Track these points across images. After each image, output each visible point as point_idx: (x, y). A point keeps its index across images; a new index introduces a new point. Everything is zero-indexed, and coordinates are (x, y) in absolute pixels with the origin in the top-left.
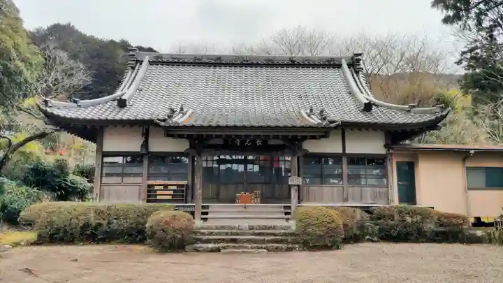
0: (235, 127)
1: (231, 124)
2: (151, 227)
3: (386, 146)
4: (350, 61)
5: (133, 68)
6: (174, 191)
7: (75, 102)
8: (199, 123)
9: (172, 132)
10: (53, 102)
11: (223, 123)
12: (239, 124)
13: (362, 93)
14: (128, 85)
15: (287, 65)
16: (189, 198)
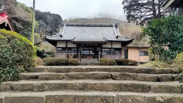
0: (87, 42)
1: (86, 41)
2: (70, 62)
3: (121, 46)
4: (115, 25)
5: (62, 27)
6: (73, 56)
7: (51, 36)
8: (79, 41)
9: (74, 43)
10: (47, 36)
11: (84, 41)
12: (88, 41)
13: (117, 33)
14: (61, 31)
15: (100, 26)
16: (77, 57)
